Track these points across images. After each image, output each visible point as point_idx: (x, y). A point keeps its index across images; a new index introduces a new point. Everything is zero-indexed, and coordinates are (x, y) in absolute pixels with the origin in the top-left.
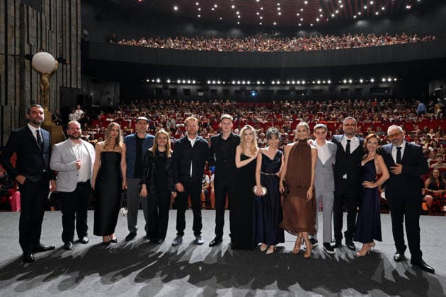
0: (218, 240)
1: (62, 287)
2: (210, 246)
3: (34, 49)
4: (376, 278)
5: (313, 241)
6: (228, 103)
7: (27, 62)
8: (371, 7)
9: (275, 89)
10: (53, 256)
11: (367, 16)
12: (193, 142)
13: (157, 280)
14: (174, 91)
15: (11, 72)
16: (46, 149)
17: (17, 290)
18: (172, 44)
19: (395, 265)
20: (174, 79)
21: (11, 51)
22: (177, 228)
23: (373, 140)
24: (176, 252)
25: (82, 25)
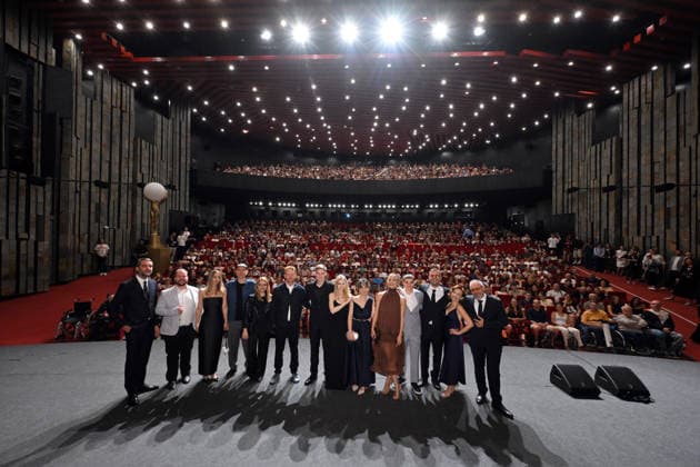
0: (313, 378)
1: (160, 438)
2: (306, 384)
3: (146, 178)
4: (461, 426)
5: (401, 380)
6: (325, 224)
7: (139, 189)
8: (454, 141)
9: (368, 211)
10: (156, 399)
11: (452, 148)
12: (291, 289)
13: (255, 426)
14: (275, 213)
15: (124, 198)
16: (152, 299)
17: (118, 442)
18: (275, 171)
19: (477, 407)
20: (275, 202)
21: (124, 180)
22: (275, 366)
23: (458, 291)
24: (274, 392)
25: (191, 153)
